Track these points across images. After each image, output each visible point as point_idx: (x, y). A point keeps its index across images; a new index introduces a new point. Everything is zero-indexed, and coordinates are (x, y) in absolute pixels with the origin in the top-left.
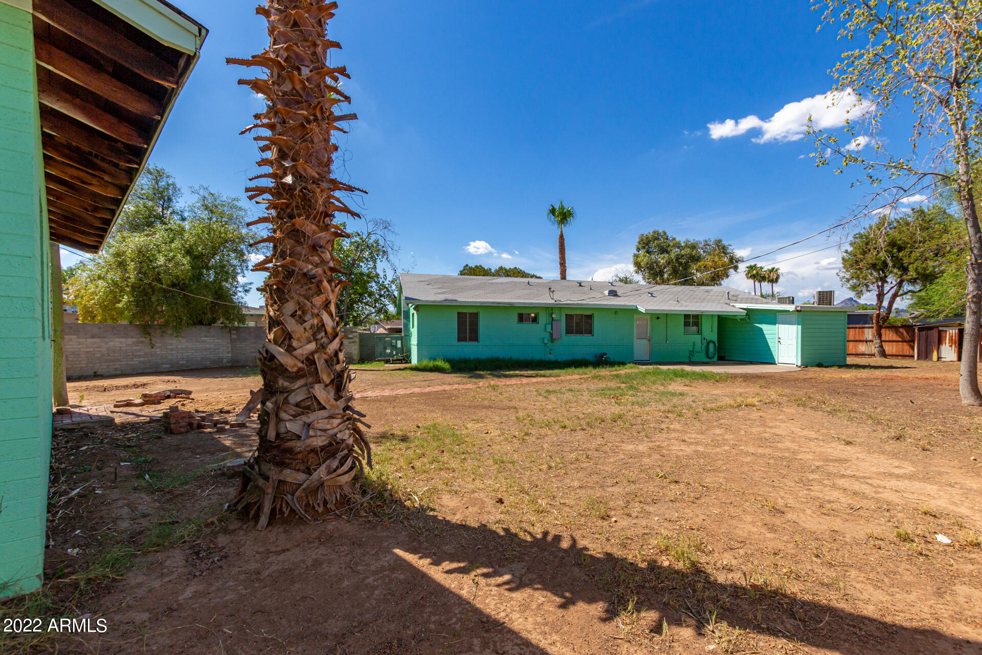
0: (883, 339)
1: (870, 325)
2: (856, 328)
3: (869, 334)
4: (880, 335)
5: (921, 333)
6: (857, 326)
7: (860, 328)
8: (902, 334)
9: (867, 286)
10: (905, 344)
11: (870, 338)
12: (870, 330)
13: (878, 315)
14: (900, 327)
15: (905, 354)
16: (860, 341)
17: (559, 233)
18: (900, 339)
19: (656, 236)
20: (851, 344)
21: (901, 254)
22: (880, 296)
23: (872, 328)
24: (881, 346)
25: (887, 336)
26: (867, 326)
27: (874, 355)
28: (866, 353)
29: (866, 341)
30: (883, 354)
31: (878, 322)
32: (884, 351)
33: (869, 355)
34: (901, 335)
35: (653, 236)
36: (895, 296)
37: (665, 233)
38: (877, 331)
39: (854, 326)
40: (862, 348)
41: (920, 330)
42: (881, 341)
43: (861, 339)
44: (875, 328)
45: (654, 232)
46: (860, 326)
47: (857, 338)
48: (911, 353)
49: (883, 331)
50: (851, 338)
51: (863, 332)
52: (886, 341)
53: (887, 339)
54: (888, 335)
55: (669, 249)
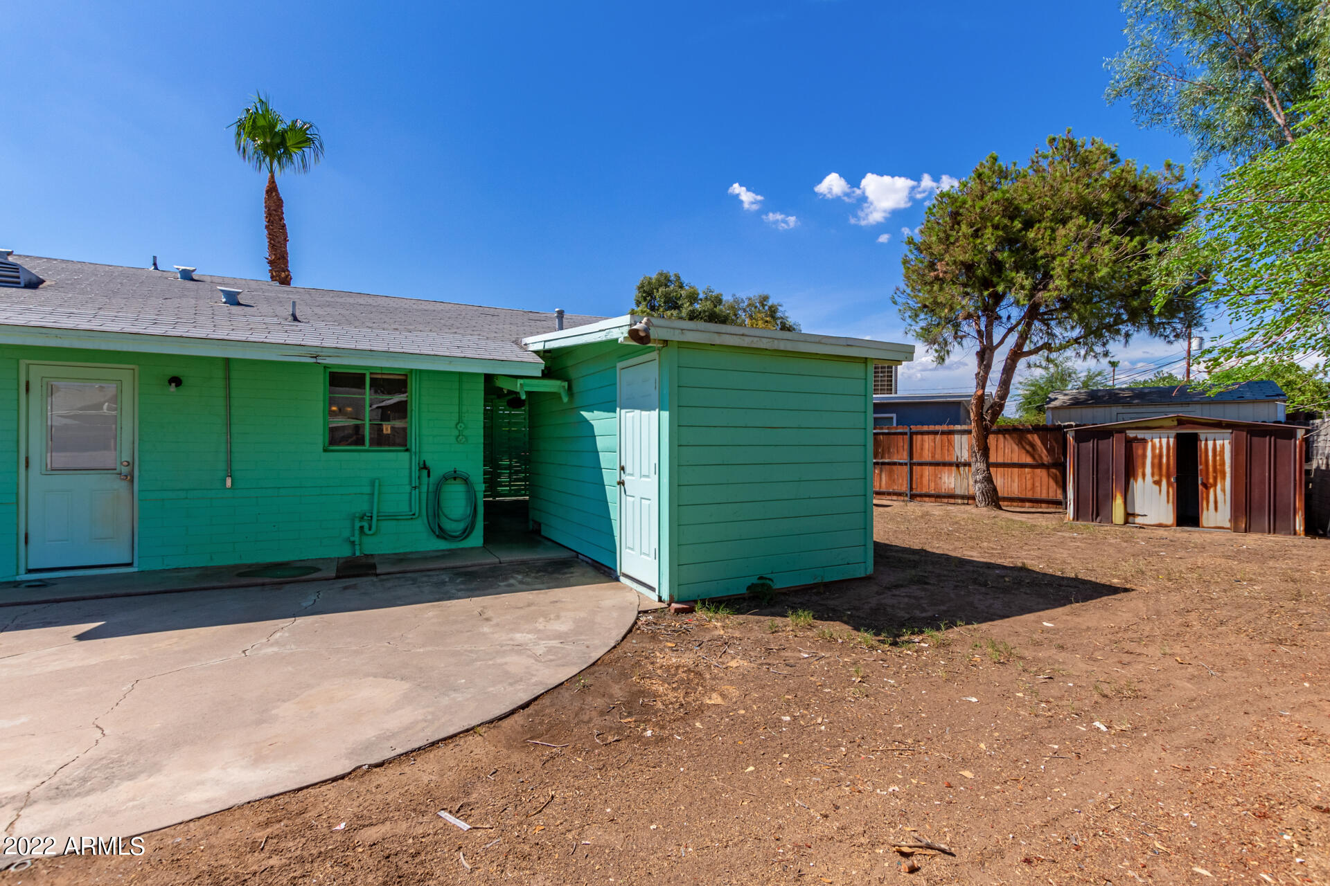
0: (992, 459)
1: (965, 427)
2: (936, 433)
3: (963, 447)
4: (985, 451)
5: (1083, 445)
6: (938, 428)
7: (943, 433)
8: (1033, 446)
9: (957, 326)
10: (1038, 471)
11: (965, 456)
12: (965, 437)
13: (981, 399)
14: (1028, 431)
15: (1038, 496)
16: (945, 464)
17: (265, 185)
18: (1029, 460)
19: (665, 281)
20: (927, 471)
21: (1031, 235)
22: (985, 356)
23: (969, 432)
24: (989, 479)
25: (1000, 453)
26: (958, 427)
27: (973, 498)
28: (958, 492)
29: (958, 465)
30: (994, 499)
31: (980, 417)
32: (995, 490)
33: (963, 497)
34: (1032, 451)
35: (658, 280)
36: (1016, 354)
37: (678, 278)
38: (978, 440)
39: (932, 428)
40: (949, 481)
41: (1082, 436)
42: (989, 465)
43: (947, 459)
44: (974, 433)
45: (661, 274)
46: (945, 428)
47: (938, 458)
48: (1060, 497)
49: (992, 440)
50: (927, 457)
51: (951, 443)
52: (997, 465)
53: (1000, 460)
54: (1004, 450)
55: (680, 303)
